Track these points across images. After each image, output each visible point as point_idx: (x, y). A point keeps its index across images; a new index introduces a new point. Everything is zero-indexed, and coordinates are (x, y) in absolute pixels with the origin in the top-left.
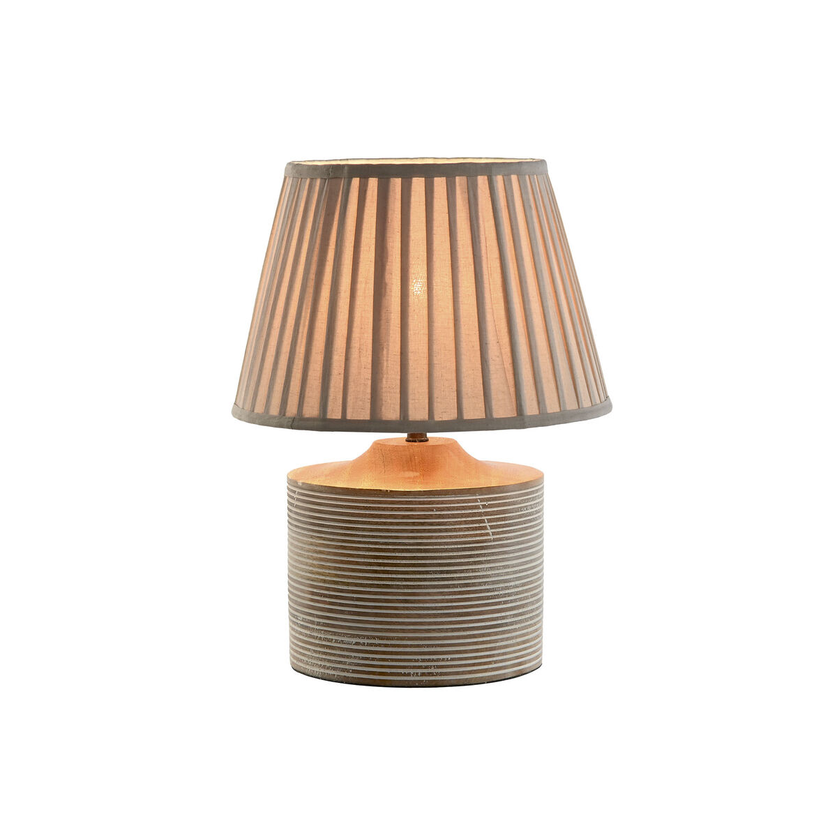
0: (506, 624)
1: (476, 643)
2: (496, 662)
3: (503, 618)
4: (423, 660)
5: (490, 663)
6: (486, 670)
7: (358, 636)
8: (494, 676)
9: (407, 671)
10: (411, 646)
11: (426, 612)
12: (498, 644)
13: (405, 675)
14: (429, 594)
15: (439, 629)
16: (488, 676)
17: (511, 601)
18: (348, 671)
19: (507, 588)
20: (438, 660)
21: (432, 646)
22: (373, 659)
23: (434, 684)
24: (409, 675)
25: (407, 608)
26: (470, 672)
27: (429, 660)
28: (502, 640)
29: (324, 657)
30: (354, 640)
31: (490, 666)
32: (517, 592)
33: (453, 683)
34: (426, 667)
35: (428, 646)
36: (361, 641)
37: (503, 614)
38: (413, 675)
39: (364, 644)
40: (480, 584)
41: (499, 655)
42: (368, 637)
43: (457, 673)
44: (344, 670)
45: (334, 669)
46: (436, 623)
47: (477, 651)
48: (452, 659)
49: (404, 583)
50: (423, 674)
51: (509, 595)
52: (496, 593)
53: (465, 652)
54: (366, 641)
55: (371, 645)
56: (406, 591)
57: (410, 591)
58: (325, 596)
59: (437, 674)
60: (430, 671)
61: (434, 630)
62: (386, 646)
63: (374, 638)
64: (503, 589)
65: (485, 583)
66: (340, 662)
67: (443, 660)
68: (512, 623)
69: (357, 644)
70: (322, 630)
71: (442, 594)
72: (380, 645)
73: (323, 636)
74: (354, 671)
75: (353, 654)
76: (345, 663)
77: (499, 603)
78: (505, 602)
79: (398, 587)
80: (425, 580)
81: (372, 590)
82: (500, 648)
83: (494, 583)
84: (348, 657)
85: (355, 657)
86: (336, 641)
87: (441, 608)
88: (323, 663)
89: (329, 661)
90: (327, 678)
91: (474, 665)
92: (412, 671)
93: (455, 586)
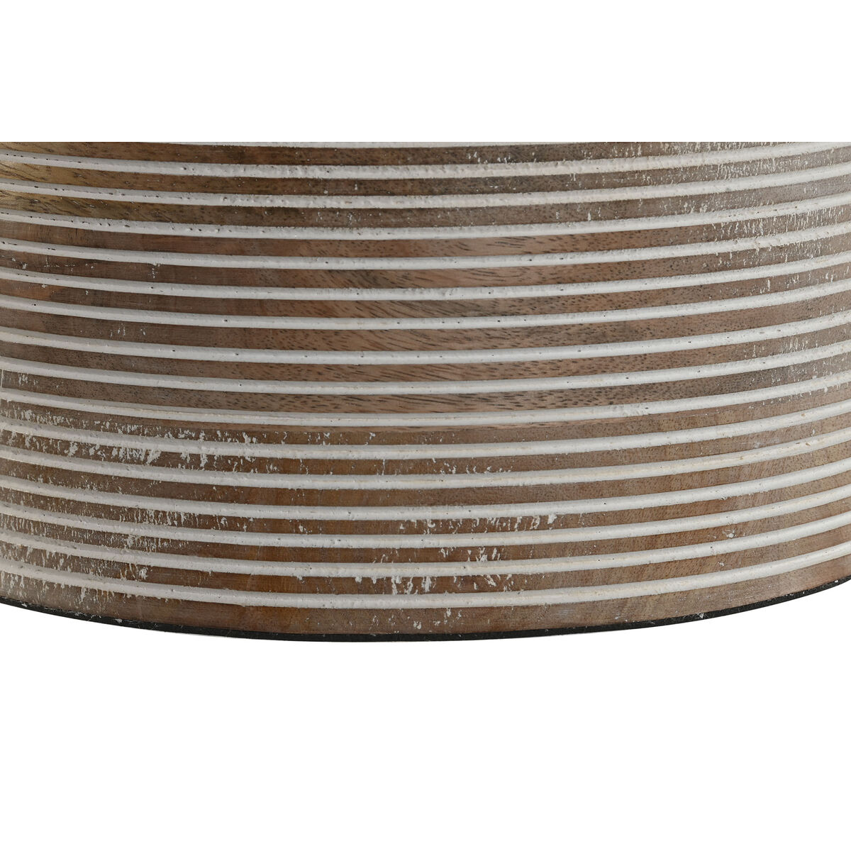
0: (783, 376)
1: (661, 454)
2: (740, 530)
3: (770, 348)
4: (444, 527)
5: (717, 534)
6: (699, 565)
7: (172, 429)
8: (734, 586)
9: (374, 571)
10: (392, 467)
11: (451, 324)
12: (749, 458)
13: (366, 587)
14: (462, 248)
15: (508, 396)
16: (712, 589)
17: (804, 280)
18: (129, 572)
19: (786, 224)
20: (505, 525)
21: (480, 465)
22: (234, 524)
23: (487, 623)
24: (383, 586)
25: (373, 310)
26: (638, 574)
27: (466, 527)
28: (767, 439)
29: (36, 515)
30: (156, 446)
31: (720, 548)
32: (825, 241)
33: (567, 618)
34: (456, 555)
35: (463, 466)
36: (185, 448)
37: (770, 333)
38: (402, 588)
39: (194, 463)
40: (676, 206)
41: (753, 500)
42: (211, 433)
43: (585, 579)
44: (115, 570)
45: (78, 565)
46: (492, 372)
47: (666, 484)
48: (565, 522)
49: (361, 203)
50: (442, 585)
51: (794, 253)
52: (743, 245)
53: (618, 489)
54: (205, 449)
55: (225, 464)
56: (368, 234)
57: (384, 235)
58: (37, 264)
59: (502, 584)
60: (469, 569)
61: (487, 400)
62: (287, 467)
63: (235, 433)
64: (771, 227)
65: (698, 202)
66: (99, 539)
67: (526, 524)
68: (804, 372)
69: (167, 460)
70: (25, 406)
71: (517, 246)
72: (260, 465)
73: (28, 431)
74: (157, 575)
75: (152, 504)
76: (117, 542)
77: (753, 287)
78: (780, 284)
79: (334, 218)
80: (447, 187)
81: (228, 232)
82: (758, 471)
83: (733, 200)
84: (130, 515)
85: (160, 517)
86: (83, 451)
87: (515, 308)
88: (32, 543)
89: (56, 532)
90: (51, 601)
91: (652, 543)
92: (396, 572)
93: (572, 213)
